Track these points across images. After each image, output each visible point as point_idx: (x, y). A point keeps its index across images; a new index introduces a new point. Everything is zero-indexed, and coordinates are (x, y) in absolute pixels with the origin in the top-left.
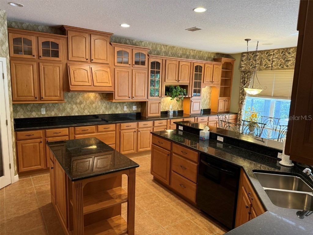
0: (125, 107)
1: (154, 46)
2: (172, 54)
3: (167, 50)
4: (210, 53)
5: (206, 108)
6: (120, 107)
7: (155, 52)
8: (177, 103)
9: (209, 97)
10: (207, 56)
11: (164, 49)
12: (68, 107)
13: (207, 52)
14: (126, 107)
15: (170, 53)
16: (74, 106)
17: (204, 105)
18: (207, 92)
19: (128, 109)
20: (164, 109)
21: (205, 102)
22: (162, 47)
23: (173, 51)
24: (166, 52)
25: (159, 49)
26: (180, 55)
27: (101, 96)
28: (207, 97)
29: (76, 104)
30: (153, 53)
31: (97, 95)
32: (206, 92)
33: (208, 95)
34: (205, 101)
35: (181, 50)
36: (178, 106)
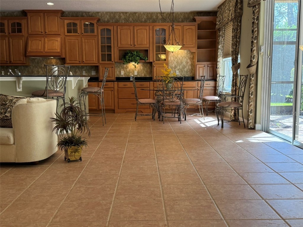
0: (83, 72)
1: (112, 15)
2: (133, 20)
3: (127, 17)
4: (187, 13)
5: (187, 76)
6: (79, 71)
7: (114, 20)
8: (144, 70)
9: (190, 63)
10: (182, 17)
11: (123, 16)
12: (35, 70)
13: (182, 13)
14: (85, 71)
15: (131, 19)
16: (40, 70)
17: (184, 72)
18: (187, 58)
19: (86, 74)
20: (128, 75)
21: (184, 69)
22: (122, 14)
23: (135, 17)
24: (126, 19)
25: (117, 17)
26: (143, 20)
27: (61, 62)
28: (187, 63)
29: (41, 68)
30: (111, 21)
31: (58, 61)
32: (185, 58)
33: (189, 61)
34: (185, 67)
35: (145, 15)
36: (145, 72)
